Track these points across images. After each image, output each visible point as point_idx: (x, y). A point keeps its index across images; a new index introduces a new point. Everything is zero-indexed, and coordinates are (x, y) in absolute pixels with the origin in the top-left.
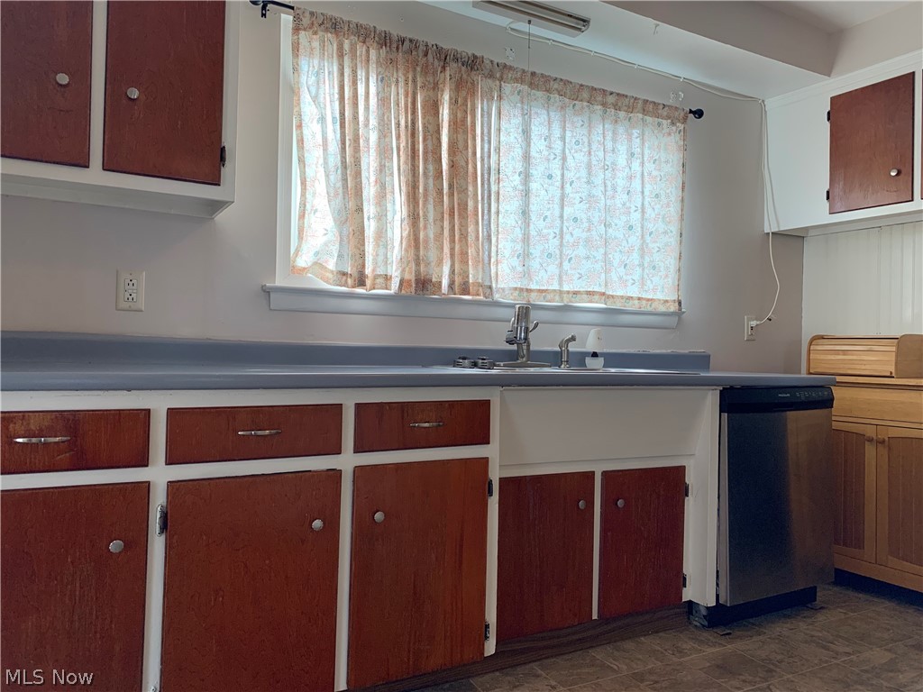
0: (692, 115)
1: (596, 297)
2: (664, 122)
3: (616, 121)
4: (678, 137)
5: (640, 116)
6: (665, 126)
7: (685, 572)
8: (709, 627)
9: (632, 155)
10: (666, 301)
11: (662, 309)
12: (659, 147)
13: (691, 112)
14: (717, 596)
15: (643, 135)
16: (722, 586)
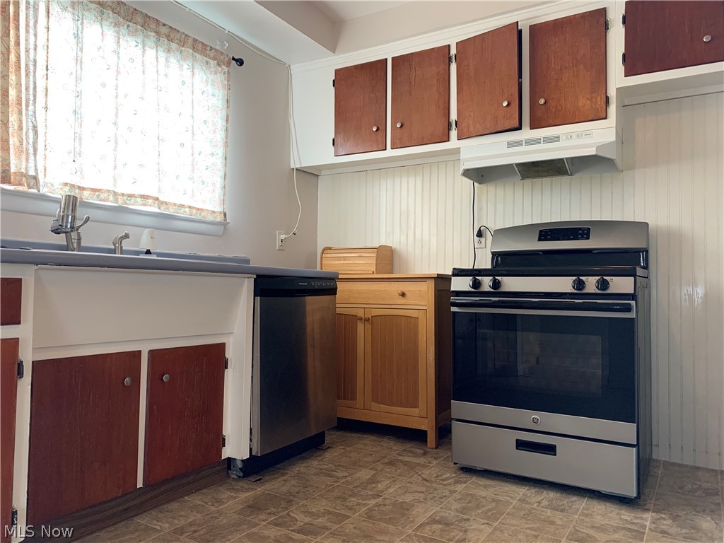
0: (234, 61)
1: (150, 201)
2: (211, 62)
3: (169, 51)
4: (223, 77)
5: (191, 51)
6: (212, 65)
7: (224, 433)
8: (244, 477)
9: (184, 83)
10: (213, 212)
11: (210, 218)
12: (207, 81)
13: (233, 59)
14: (251, 449)
15: (193, 68)
16: (255, 441)
